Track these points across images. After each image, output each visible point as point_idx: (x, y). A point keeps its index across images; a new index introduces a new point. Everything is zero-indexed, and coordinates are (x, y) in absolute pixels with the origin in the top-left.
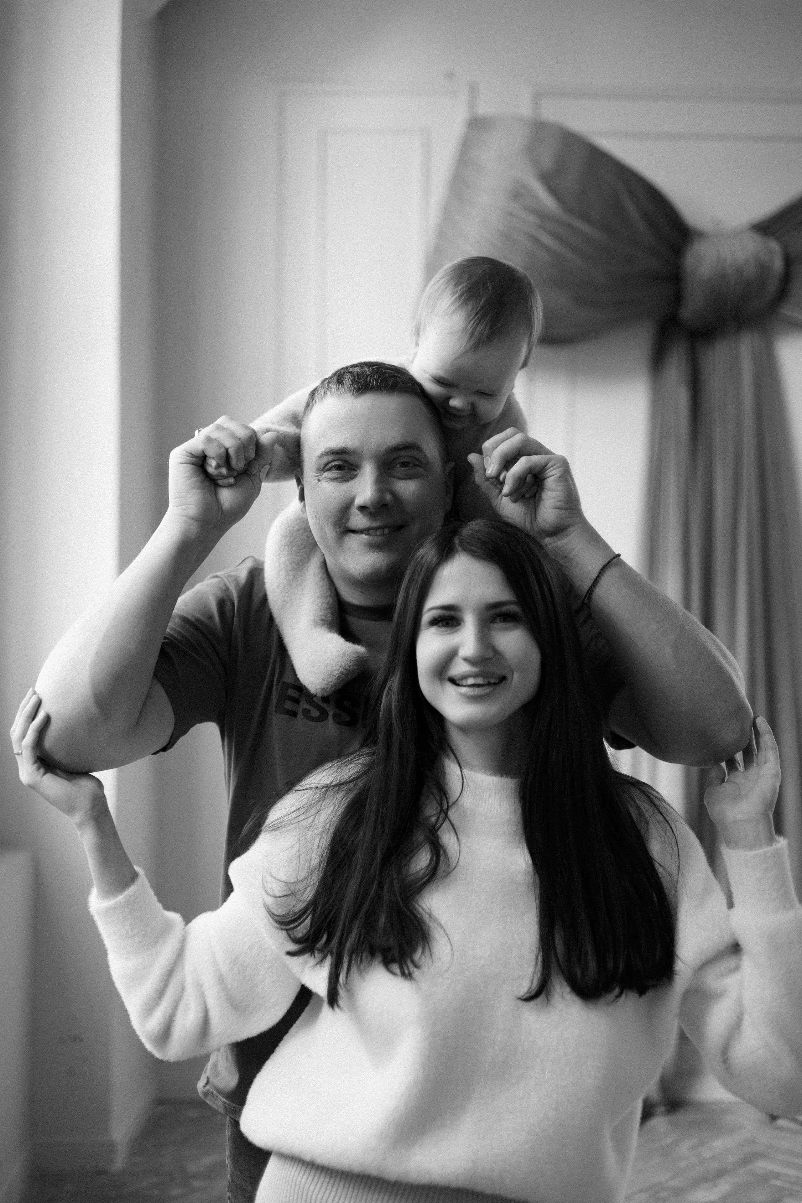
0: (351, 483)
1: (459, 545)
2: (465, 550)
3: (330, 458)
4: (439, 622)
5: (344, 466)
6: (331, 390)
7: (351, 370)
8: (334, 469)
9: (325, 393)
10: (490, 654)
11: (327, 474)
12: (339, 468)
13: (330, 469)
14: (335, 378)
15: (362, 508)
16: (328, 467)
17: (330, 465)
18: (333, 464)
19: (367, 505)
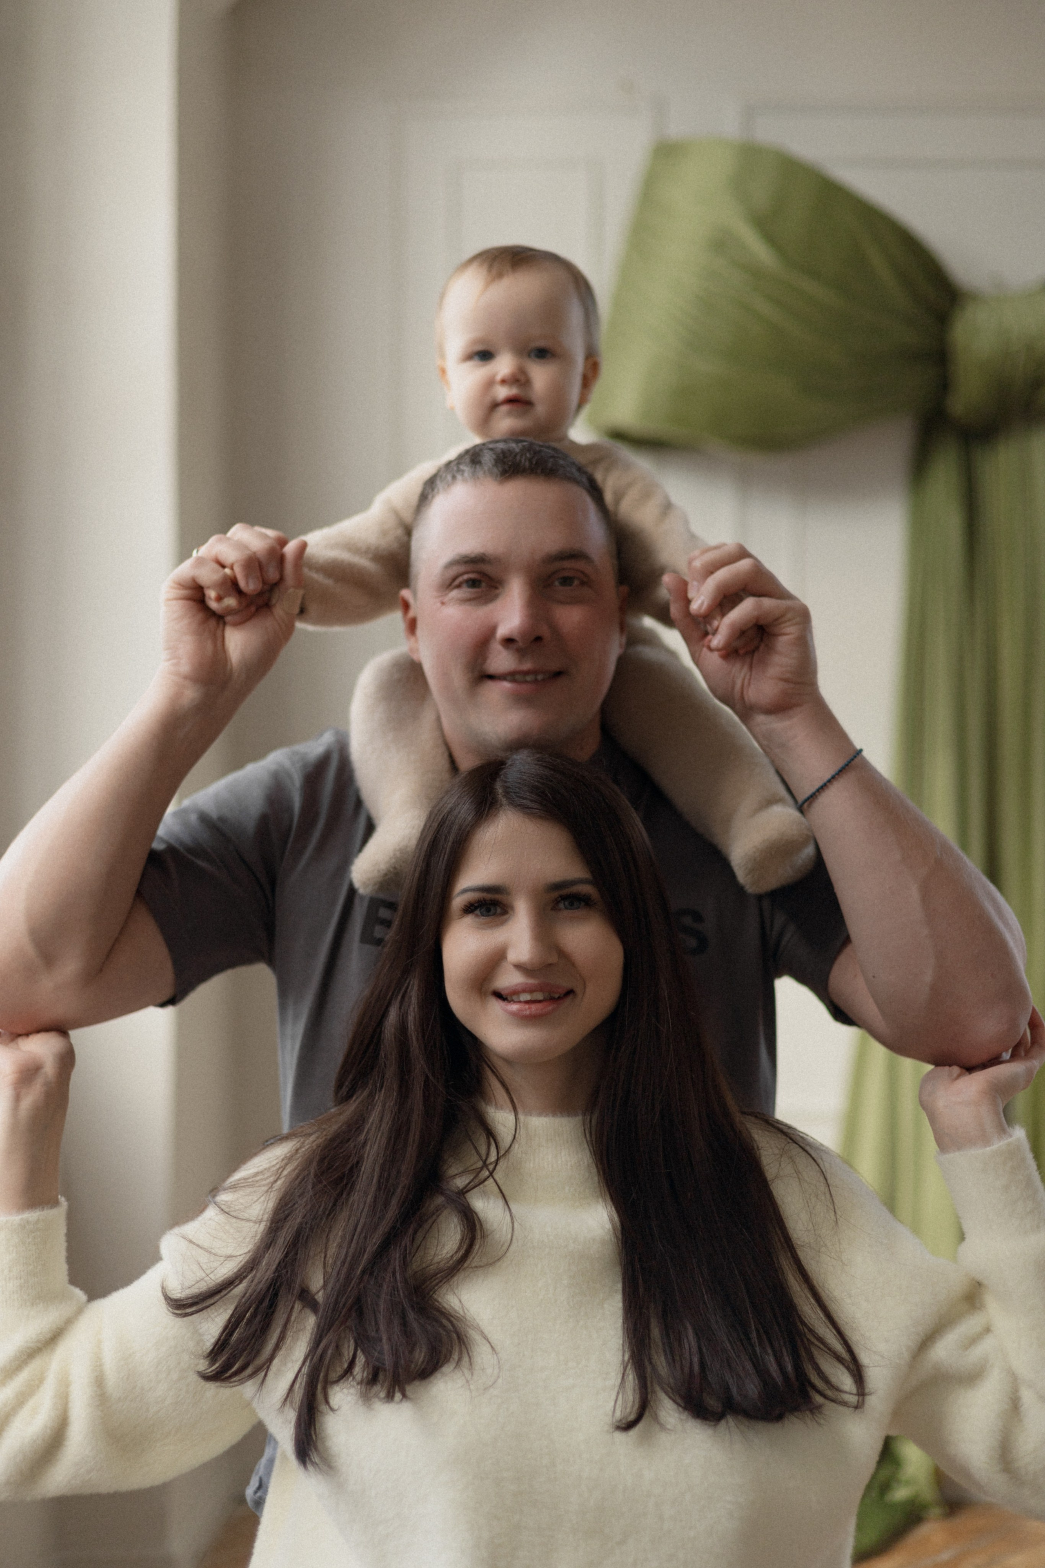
0: (491, 606)
1: (504, 796)
2: (513, 804)
3: (461, 568)
4: (476, 908)
5: (480, 581)
6: (462, 475)
7: (491, 446)
8: (464, 585)
9: (454, 477)
10: (554, 959)
11: (455, 593)
12: (473, 583)
13: (459, 586)
14: (467, 458)
15: (508, 641)
16: (457, 582)
17: (460, 579)
18: (466, 577)
19: (516, 636)
